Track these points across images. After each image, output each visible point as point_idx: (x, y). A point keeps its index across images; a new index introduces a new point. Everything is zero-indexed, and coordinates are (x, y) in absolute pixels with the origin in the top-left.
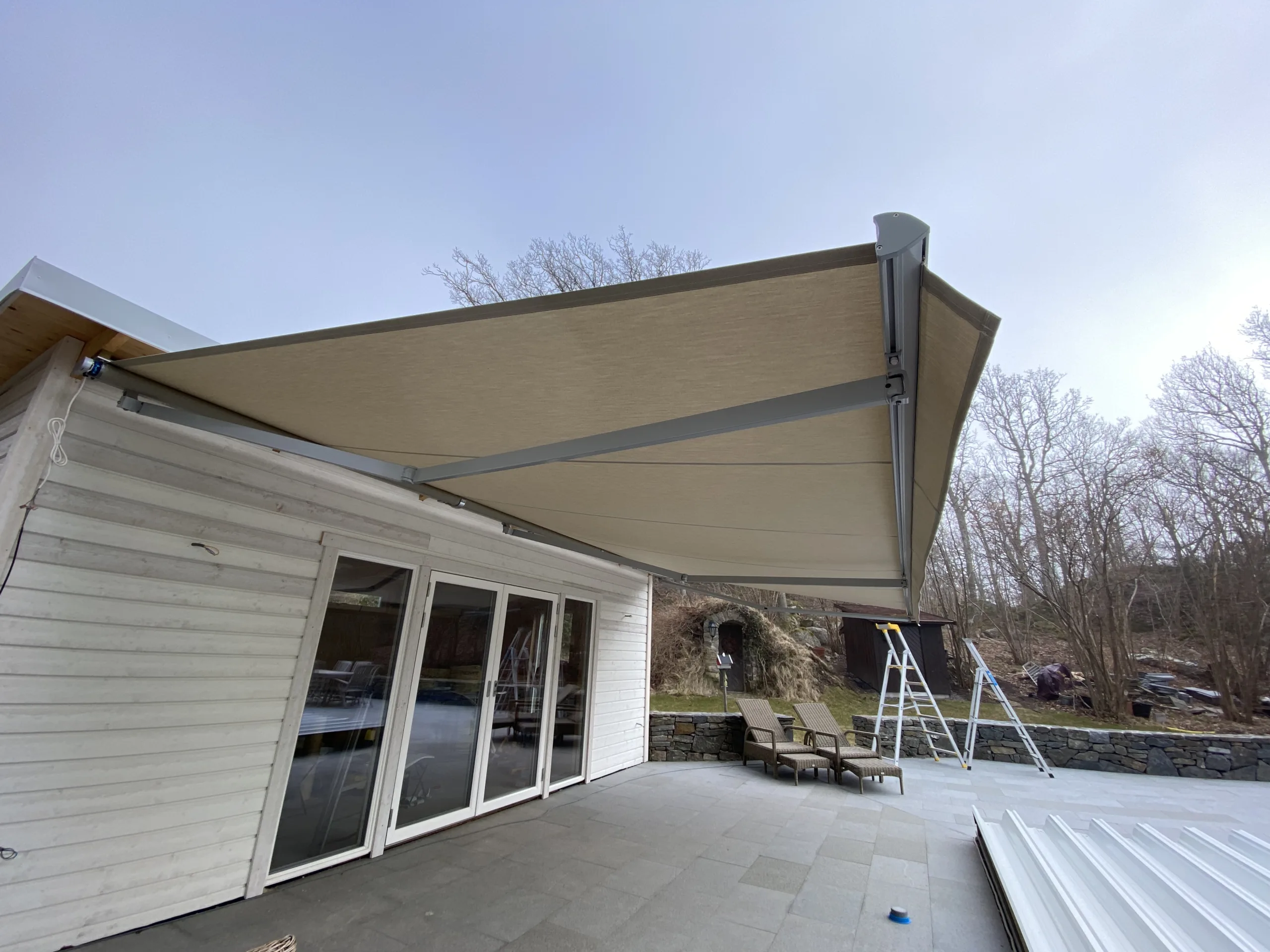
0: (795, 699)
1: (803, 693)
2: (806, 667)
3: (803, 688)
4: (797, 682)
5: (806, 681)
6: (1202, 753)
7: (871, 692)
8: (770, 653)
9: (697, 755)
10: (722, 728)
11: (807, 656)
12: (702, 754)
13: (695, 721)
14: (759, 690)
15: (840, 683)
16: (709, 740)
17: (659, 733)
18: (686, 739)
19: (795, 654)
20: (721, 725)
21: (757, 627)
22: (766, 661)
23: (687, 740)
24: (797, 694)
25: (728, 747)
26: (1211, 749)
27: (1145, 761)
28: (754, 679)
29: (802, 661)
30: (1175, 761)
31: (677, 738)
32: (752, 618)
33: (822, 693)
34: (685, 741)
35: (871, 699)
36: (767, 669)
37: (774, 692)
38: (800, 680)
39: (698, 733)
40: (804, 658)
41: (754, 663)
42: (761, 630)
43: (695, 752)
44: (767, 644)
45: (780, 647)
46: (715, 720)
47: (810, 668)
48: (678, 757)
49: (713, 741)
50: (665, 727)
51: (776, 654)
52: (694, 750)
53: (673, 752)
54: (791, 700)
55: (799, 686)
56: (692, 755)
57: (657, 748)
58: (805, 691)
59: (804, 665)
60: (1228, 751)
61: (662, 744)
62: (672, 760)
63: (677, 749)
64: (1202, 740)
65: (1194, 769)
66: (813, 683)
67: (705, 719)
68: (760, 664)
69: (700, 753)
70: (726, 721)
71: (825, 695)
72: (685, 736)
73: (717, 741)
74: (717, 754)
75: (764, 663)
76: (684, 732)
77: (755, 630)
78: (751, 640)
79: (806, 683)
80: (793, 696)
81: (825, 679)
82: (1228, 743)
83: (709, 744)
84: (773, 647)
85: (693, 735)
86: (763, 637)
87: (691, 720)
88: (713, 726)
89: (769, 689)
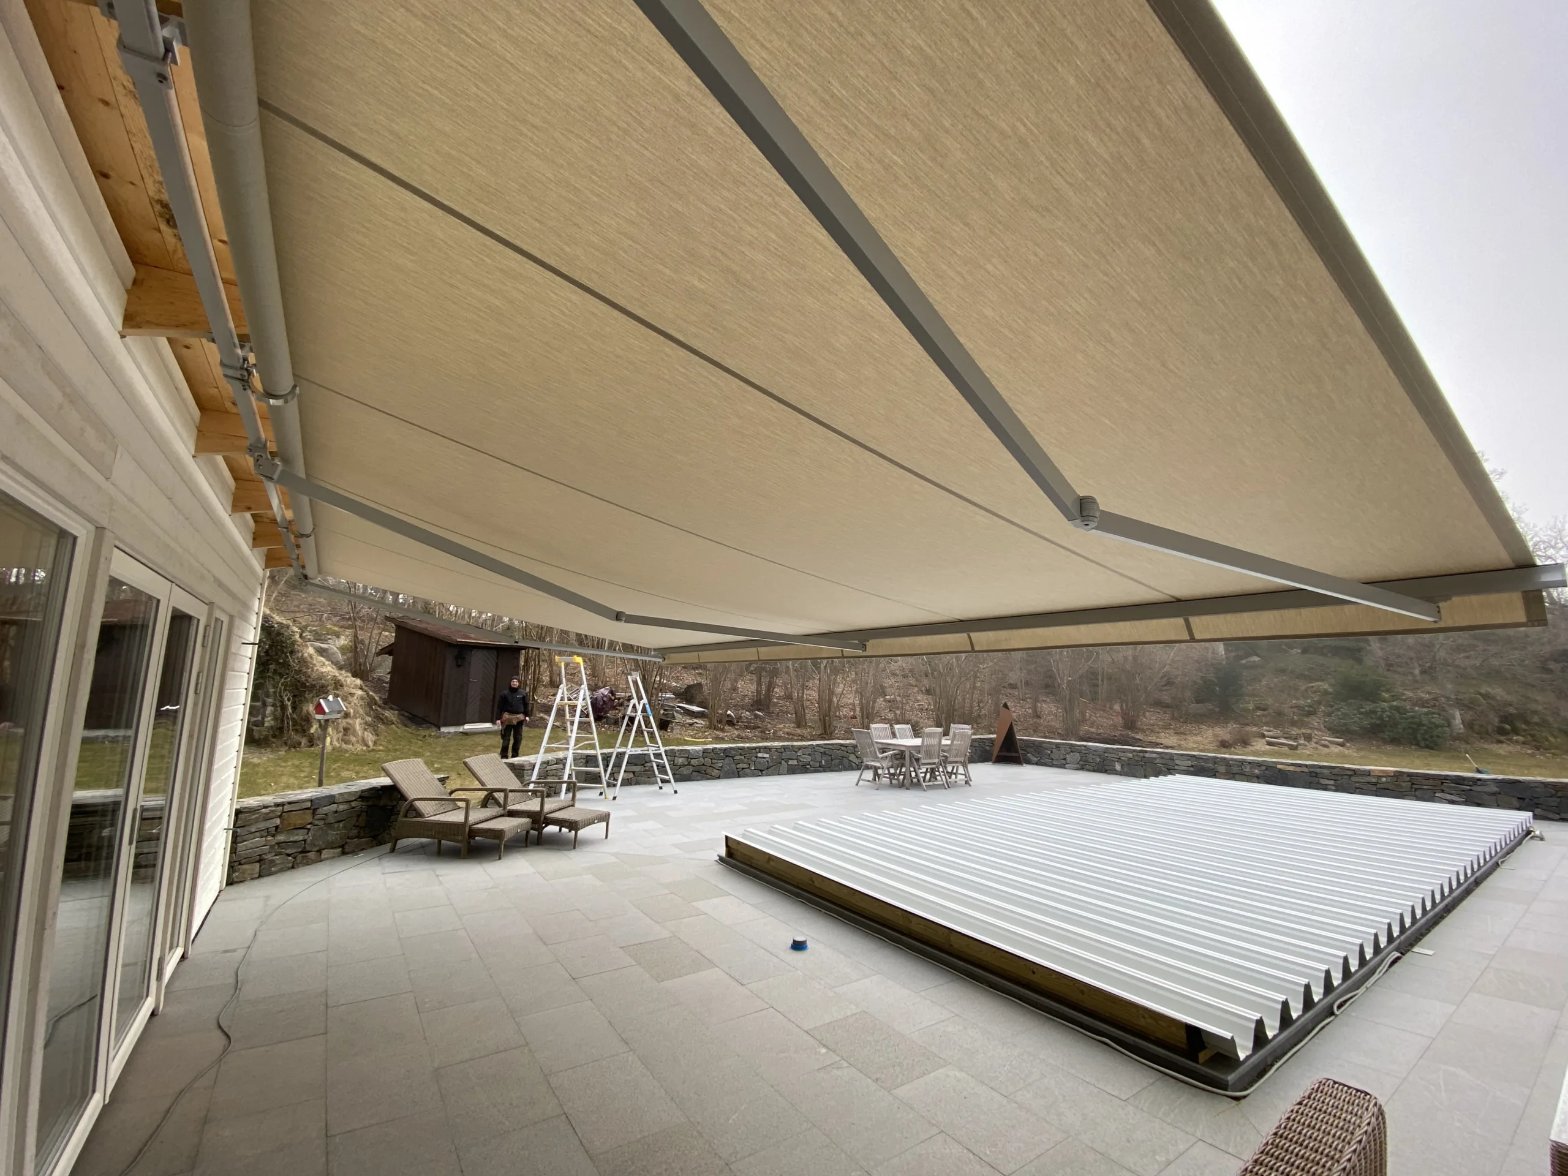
0: (340, 747)
1: (353, 739)
2: (356, 702)
3: (351, 731)
4: (343, 723)
5: (358, 721)
6: (754, 758)
7: (428, 728)
8: (304, 685)
9: (312, 855)
10: (354, 808)
11: (356, 687)
12: (319, 851)
13: (314, 805)
14: (274, 740)
15: (394, 719)
16: (333, 829)
17: (252, 836)
18: (297, 835)
19: (341, 686)
20: (353, 804)
21: (286, 647)
22: (294, 696)
23: (299, 837)
24: (342, 740)
25: (359, 833)
26: (760, 755)
27: (720, 769)
28: (266, 724)
29: (352, 695)
30: (738, 766)
31: (281, 838)
32: (279, 634)
33: (377, 735)
34: (296, 838)
35: (430, 736)
36: (294, 708)
37: (304, 741)
38: (348, 720)
39: (317, 822)
40: (353, 691)
41: (270, 700)
42: (292, 652)
43: (309, 852)
44: (299, 672)
45: (321, 676)
46: (346, 798)
47: (361, 703)
48: (279, 867)
49: (338, 829)
50: (262, 825)
51: (314, 686)
52: (308, 848)
53: (273, 861)
54: (333, 749)
55: (346, 730)
56: (303, 857)
57: (243, 861)
58: (355, 734)
59: (354, 700)
60: (767, 756)
61: (255, 852)
62: (270, 874)
63: (280, 854)
64: (755, 748)
65: (748, 770)
66: (366, 723)
67: (331, 799)
68: (282, 702)
69: (318, 851)
70: (360, 797)
71: (382, 738)
72: (296, 831)
73: (344, 827)
74: (342, 847)
75: (289, 700)
76: (295, 825)
77: (283, 652)
78: (272, 667)
79: (358, 724)
80: (335, 743)
81: (379, 718)
82: (767, 749)
83: (333, 835)
84: (309, 677)
85: (309, 826)
86: (294, 661)
87: (308, 804)
88: (342, 807)
89: (297, 737)
